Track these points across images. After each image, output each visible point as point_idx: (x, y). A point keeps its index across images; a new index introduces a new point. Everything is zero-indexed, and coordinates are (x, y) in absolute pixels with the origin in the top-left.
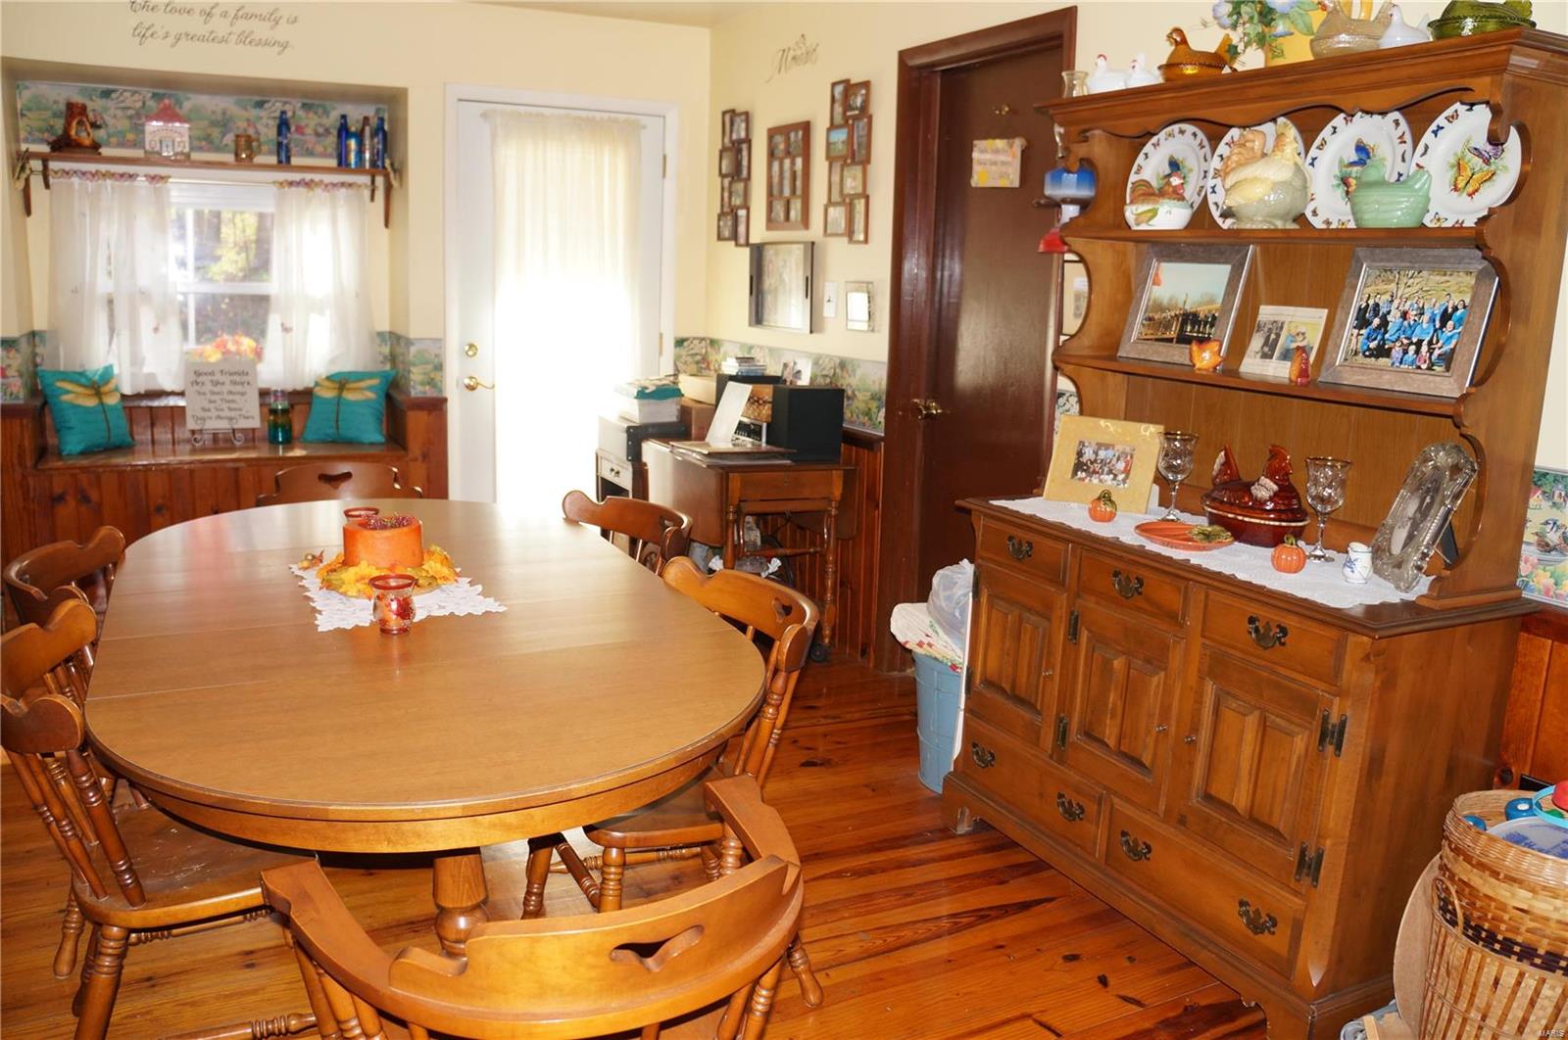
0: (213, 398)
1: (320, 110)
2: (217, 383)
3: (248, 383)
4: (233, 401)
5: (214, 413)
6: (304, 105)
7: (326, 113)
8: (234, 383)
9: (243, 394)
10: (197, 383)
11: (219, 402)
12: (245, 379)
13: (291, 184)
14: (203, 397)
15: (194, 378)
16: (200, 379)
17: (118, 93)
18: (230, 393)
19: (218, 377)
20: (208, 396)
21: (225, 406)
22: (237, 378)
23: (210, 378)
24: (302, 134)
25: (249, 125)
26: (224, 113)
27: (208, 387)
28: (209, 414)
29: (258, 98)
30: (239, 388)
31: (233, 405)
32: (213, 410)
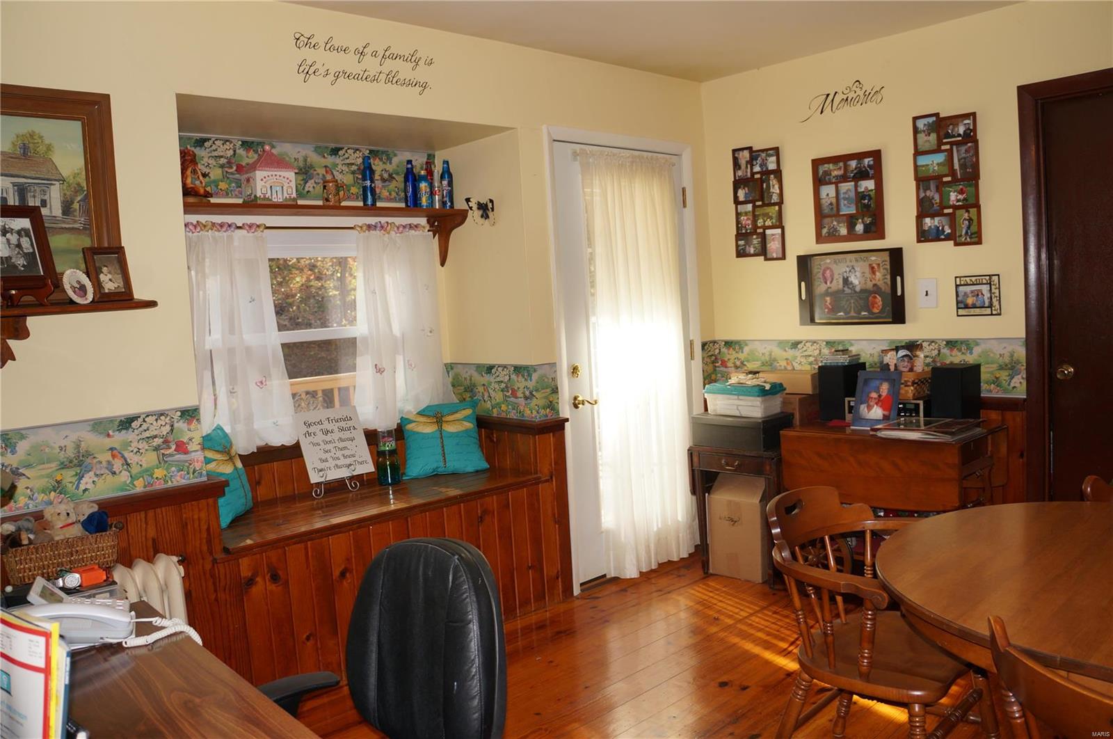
0: (328, 447)
1: (384, 157)
2: (327, 432)
3: (355, 428)
4: (345, 448)
5: (331, 463)
6: (371, 152)
7: (389, 159)
8: (342, 429)
9: (352, 439)
10: (310, 434)
11: (333, 451)
12: (350, 424)
13: (369, 227)
14: (319, 447)
15: (305, 429)
16: (311, 430)
17: (211, 142)
18: (341, 440)
19: (327, 426)
20: (323, 446)
21: (339, 454)
22: (343, 424)
23: (320, 427)
25: (326, 172)
26: (307, 161)
27: (320, 437)
28: (327, 464)
29: (333, 145)
30: (347, 435)
31: (347, 452)
32: (330, 460)
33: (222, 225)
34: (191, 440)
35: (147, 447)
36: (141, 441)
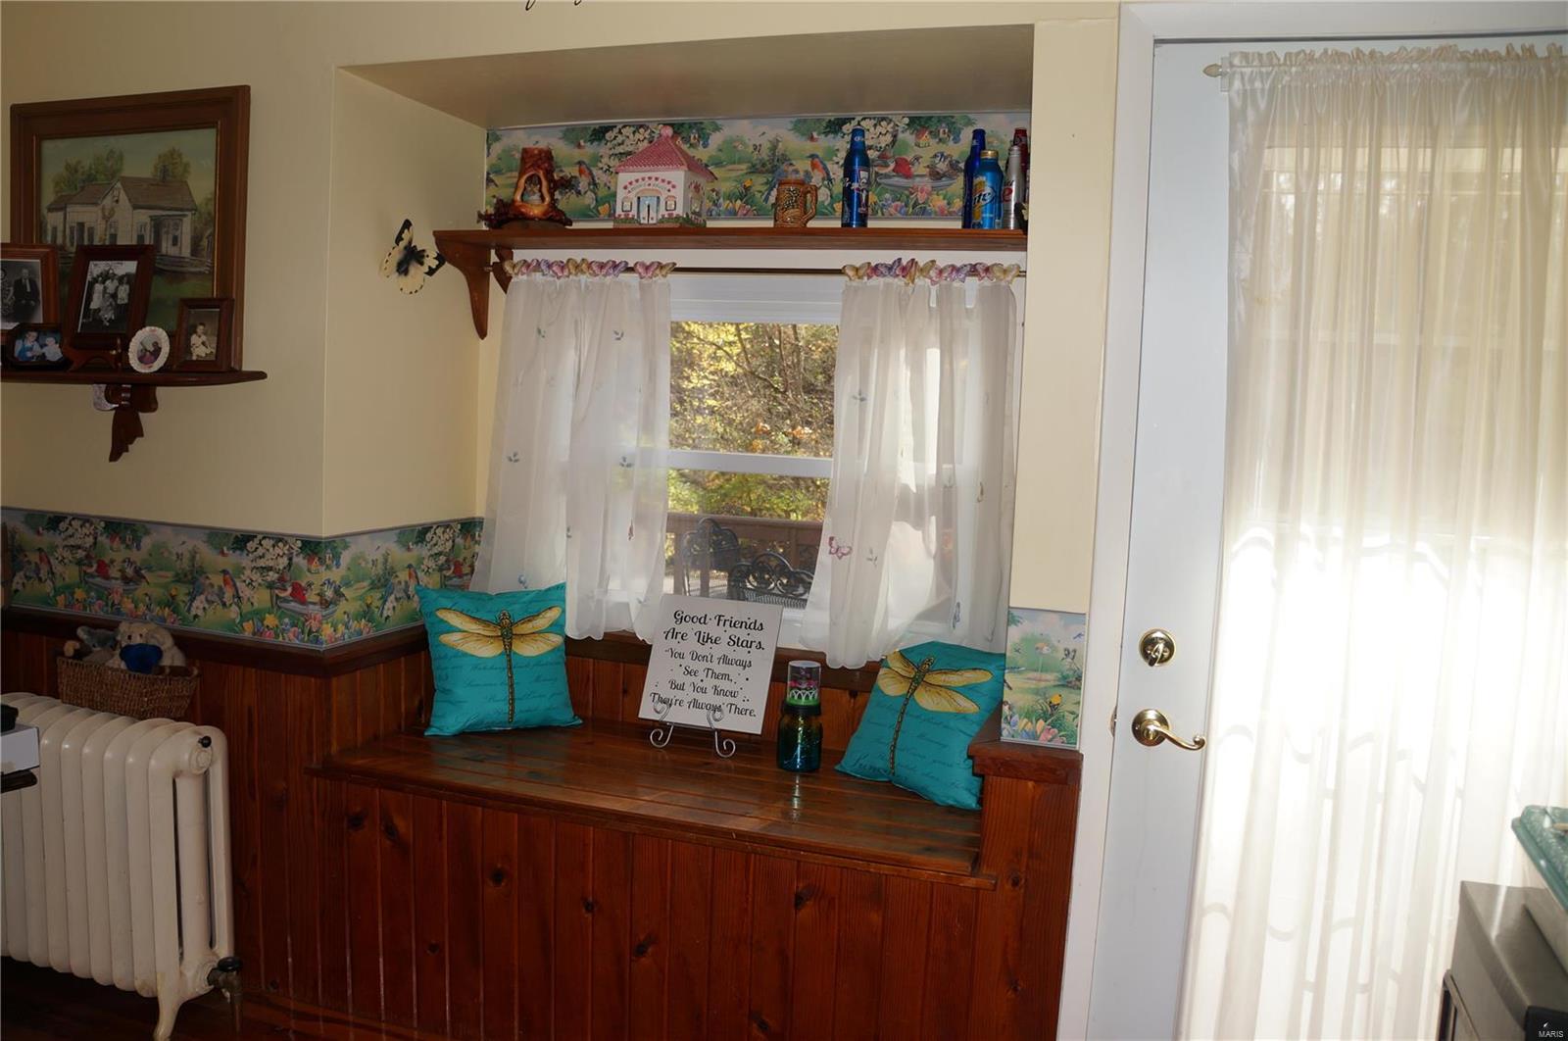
0: (695, 665)
1: (943, 129)
2: (705, 639)
3: (760, 646)
4: (726, 676)
5: (688, 695)
6: (913, 120)
7: (952, 131)
8: (735, 642)
9: (745, 665)
10: (675, 635)
11: (702, 675)
12: (756, 636)
13: (875, 270)
14: (679, 661)
15: (672, 624)
16: (681, 628)
17: (616, 130)
18: (725, 660)
19: (712, 628)
20: (687, 661)
21: (709, 683)
22: (742, 634)
23: (698, 627)
24: (908, 176)
25: (814, 166)
26: (774, 148)
27: (692, 644)
28: (679, 694)
29: (832, 116)
30: (741, 653)
31: (724, 685)
32: (688, 688)
33: (563, 266)
34: (310, 585)
35: (260, 581)
36: (254, 571)
